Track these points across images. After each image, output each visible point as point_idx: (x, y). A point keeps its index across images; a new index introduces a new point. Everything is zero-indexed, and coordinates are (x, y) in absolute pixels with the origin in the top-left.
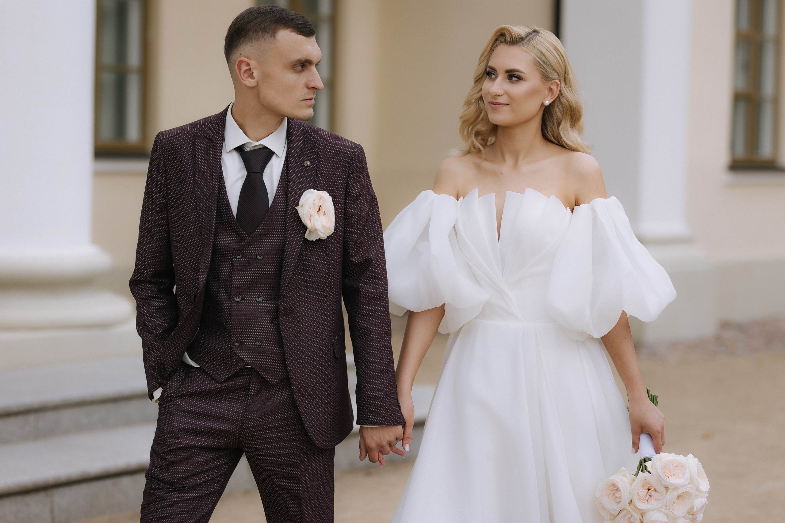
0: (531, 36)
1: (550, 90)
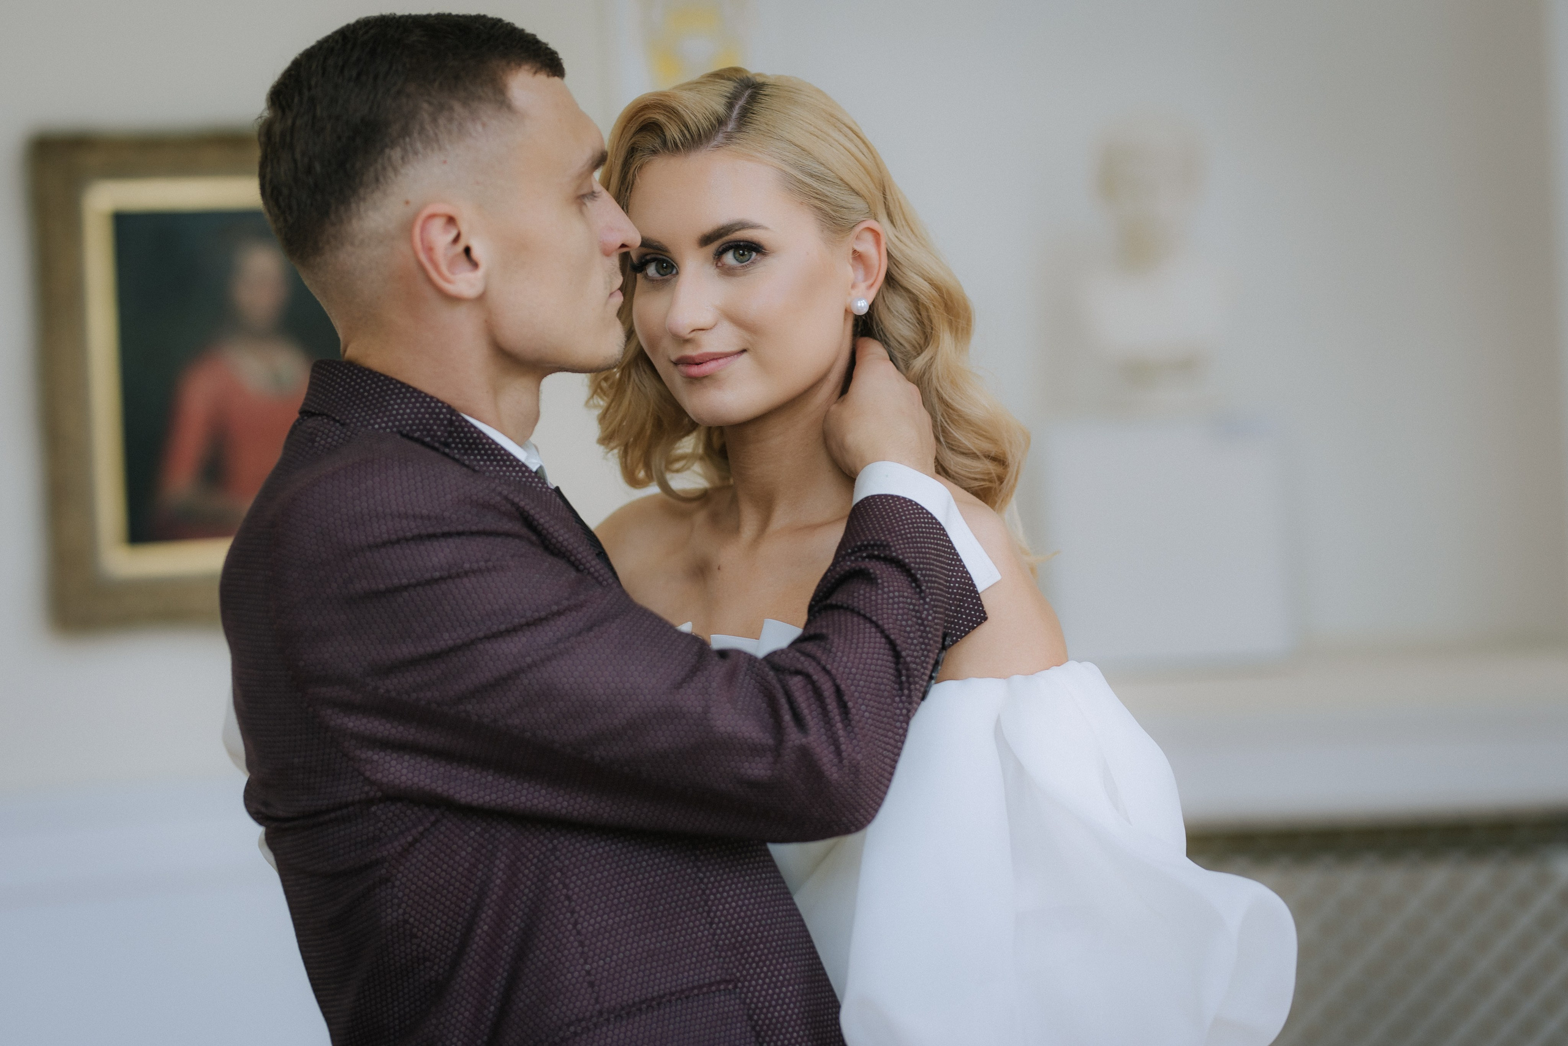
0: (741, 102)
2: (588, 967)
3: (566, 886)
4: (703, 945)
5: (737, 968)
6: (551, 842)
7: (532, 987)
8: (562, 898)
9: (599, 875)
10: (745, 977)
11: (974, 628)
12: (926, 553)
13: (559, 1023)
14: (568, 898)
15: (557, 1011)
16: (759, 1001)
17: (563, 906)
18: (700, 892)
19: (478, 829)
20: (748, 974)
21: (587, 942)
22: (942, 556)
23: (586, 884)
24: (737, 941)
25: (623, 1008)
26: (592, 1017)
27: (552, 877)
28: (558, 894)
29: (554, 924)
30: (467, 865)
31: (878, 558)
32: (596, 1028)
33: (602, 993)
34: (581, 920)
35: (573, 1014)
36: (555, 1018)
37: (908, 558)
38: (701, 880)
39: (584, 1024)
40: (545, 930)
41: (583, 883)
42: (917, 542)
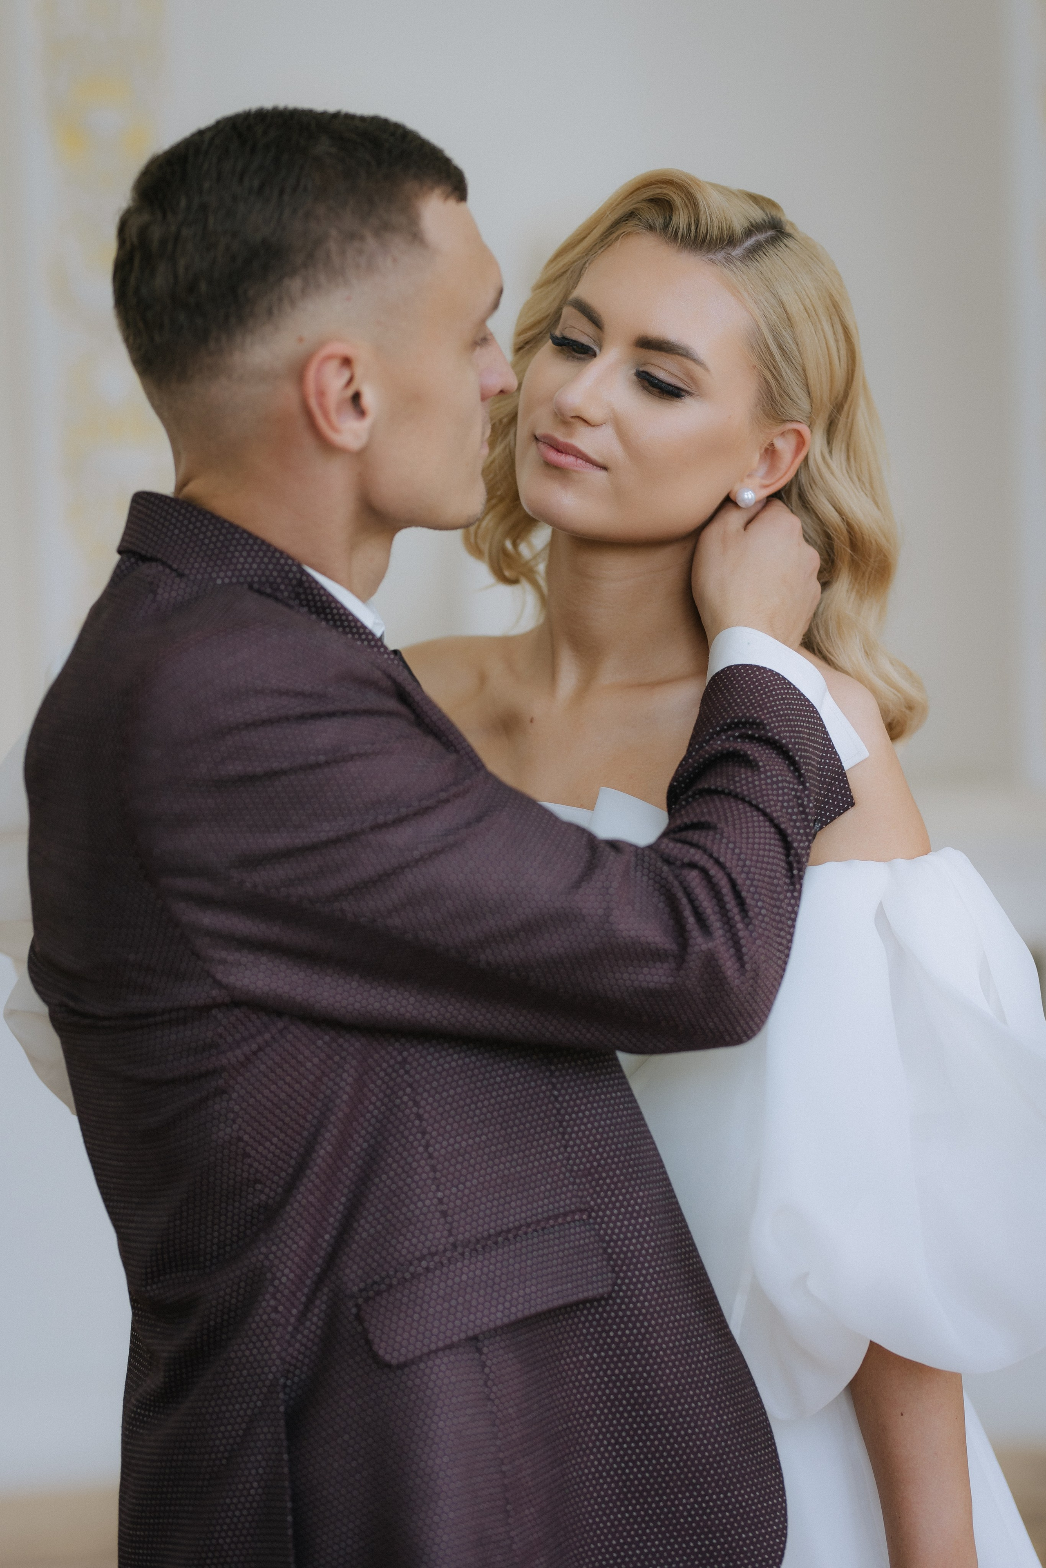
0: (761, 237)
1: (766, 450)
2: (440, 1195)
3: (416, 1104)
4: (557, 1171)
5: (591, 1196)
6: (400, 1053)
7: (378, 1215)
8: (412, 1117)
9: (452, 1092)
10: (599, 1205)
11: (840, 814)
12: (799, 732)
13: (409, 1257)
14: (419, 1117)
15: (407, 1244)
16: (613, 1233)
17: (414, 1126)
18: (555, 1111)
19: (327, 1038)
20: (603, 1202)
21: (439, 1167)
22: (815, 735)
23: (438, 1102)
24: (592, 1166)
25: (478, 1241)
26: (445, 1250)
27: (401, 1093)
28: (407, 1111)
29: (404, 1146)
30: (312, 1078)
31: (751, 738)
32: (450, 1263)
33: (455, 1224)
34: (432, 1141)
35: (424, 1247)
36: (404, 1252)
37: (785, 737)
38: (556, 1098)
39: (436, 1258)
40: (393, 1152)
41: (435, 1100)
42: (790, 720)
